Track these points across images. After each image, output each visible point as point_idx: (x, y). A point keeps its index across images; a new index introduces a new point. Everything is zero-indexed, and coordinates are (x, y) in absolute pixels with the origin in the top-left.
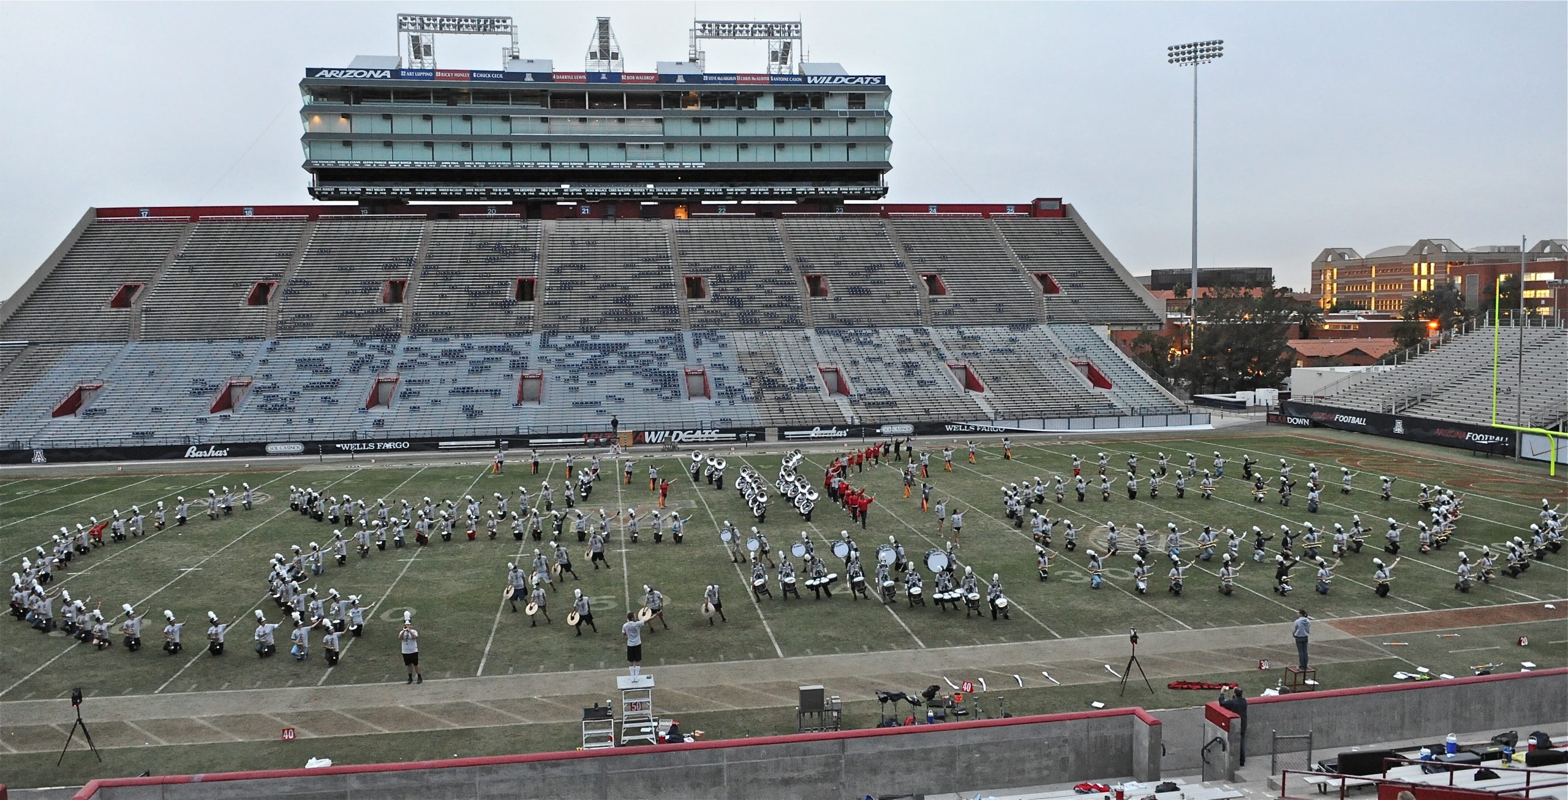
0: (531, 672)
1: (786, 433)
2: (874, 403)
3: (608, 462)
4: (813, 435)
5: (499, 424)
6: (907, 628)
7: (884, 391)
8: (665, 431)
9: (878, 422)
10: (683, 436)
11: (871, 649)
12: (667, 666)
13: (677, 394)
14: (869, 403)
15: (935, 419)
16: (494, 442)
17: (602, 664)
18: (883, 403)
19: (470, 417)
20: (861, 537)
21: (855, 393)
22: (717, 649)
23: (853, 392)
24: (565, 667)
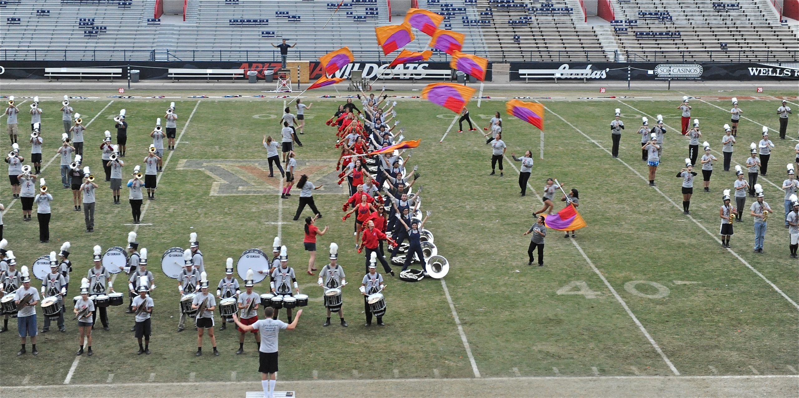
0: (137, 381)
1: (521, 71)
2: (648, 34)
3: (272, 103)
4: (558, 75)
5: (128, 46)
6: (656, 346)
7: (664, 17)
8: (354, 63)
9: (652, 60)
10: (378, 71)
11: (603, 372)
12: (321, 382)
13: (373, 13)
14: (642, 34)
15: (735, 57)
16: (120, 70)
17: (234, 374)
18: (661, 34)
19: (90, 34)
20: (608, 219)
21: (623, 19)
22: (390, 362)
23: (619, 16)
24: (183, 377)
